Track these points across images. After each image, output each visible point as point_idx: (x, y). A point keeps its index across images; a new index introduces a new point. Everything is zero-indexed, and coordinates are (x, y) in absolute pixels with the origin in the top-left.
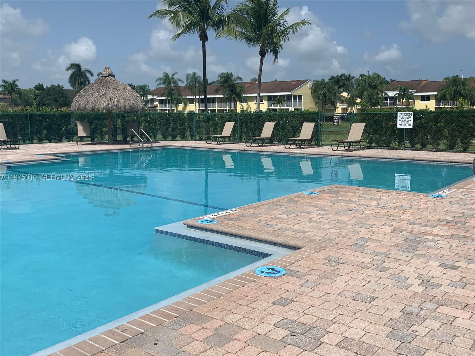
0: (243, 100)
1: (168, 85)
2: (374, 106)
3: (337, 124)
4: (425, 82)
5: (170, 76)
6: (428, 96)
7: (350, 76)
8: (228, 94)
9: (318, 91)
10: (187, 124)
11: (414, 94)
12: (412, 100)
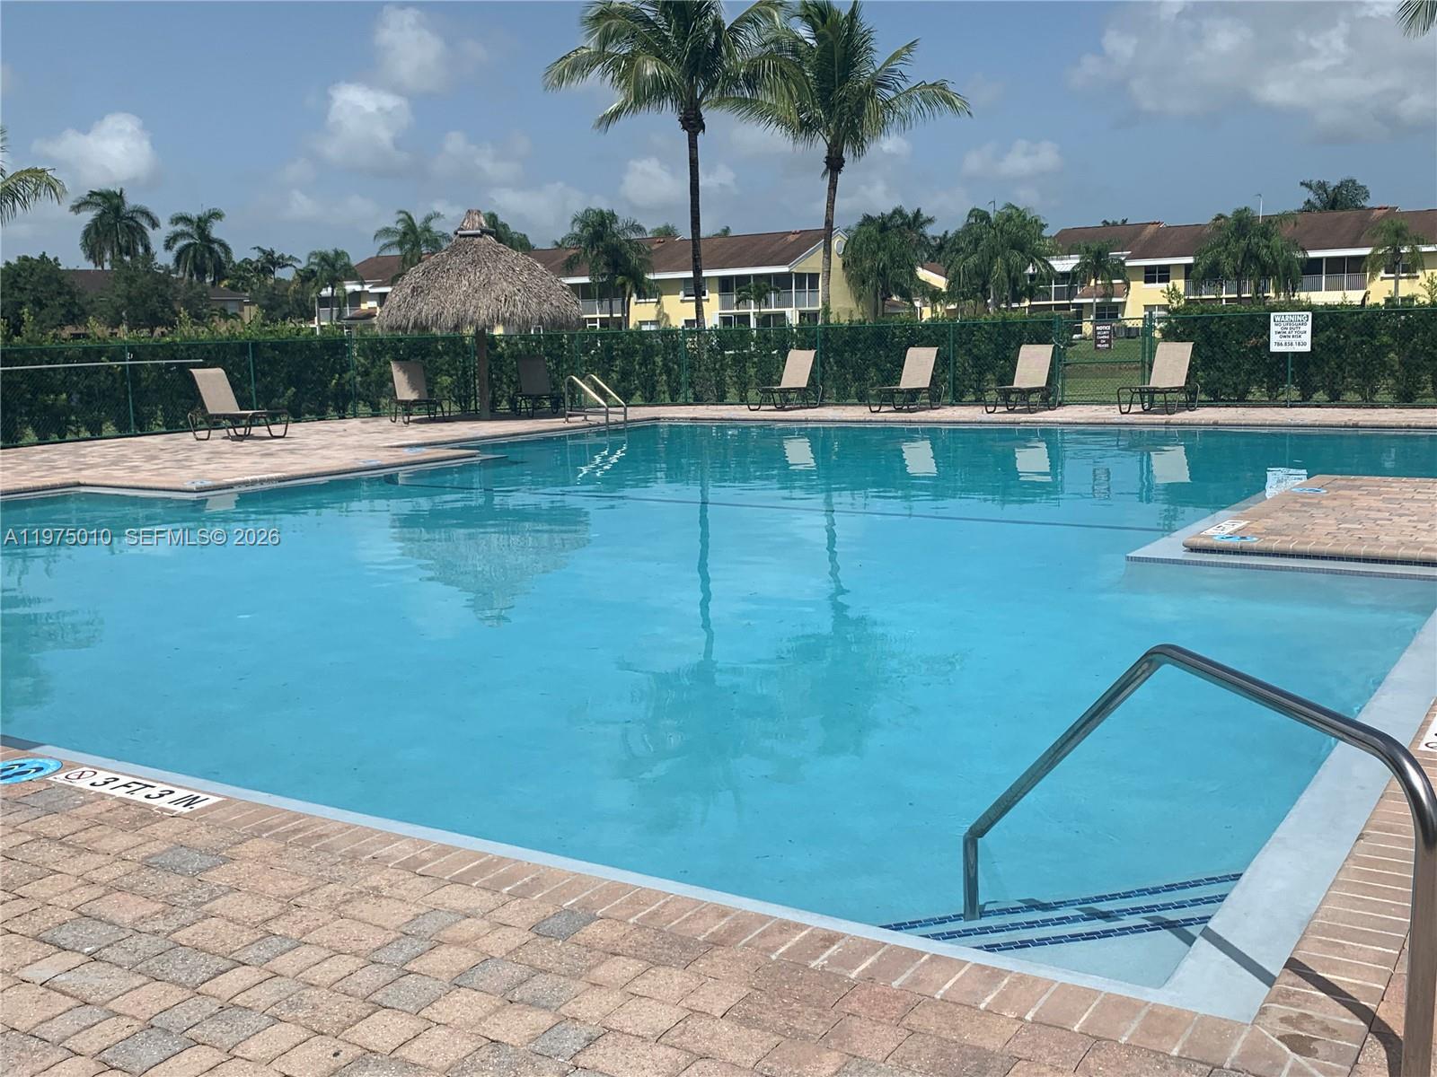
0: (647, 291)
1: (412, 250)
2: (1019, 302)
3: (1107, 345)
4: (1151, 229)
5: (418, 222)
6: (1165, 270)
7: (918, 214)
8: (603, 275)
9: (861, 261)
10: (659, 360)
11: (1128, 264)
12: (1120, 281)
